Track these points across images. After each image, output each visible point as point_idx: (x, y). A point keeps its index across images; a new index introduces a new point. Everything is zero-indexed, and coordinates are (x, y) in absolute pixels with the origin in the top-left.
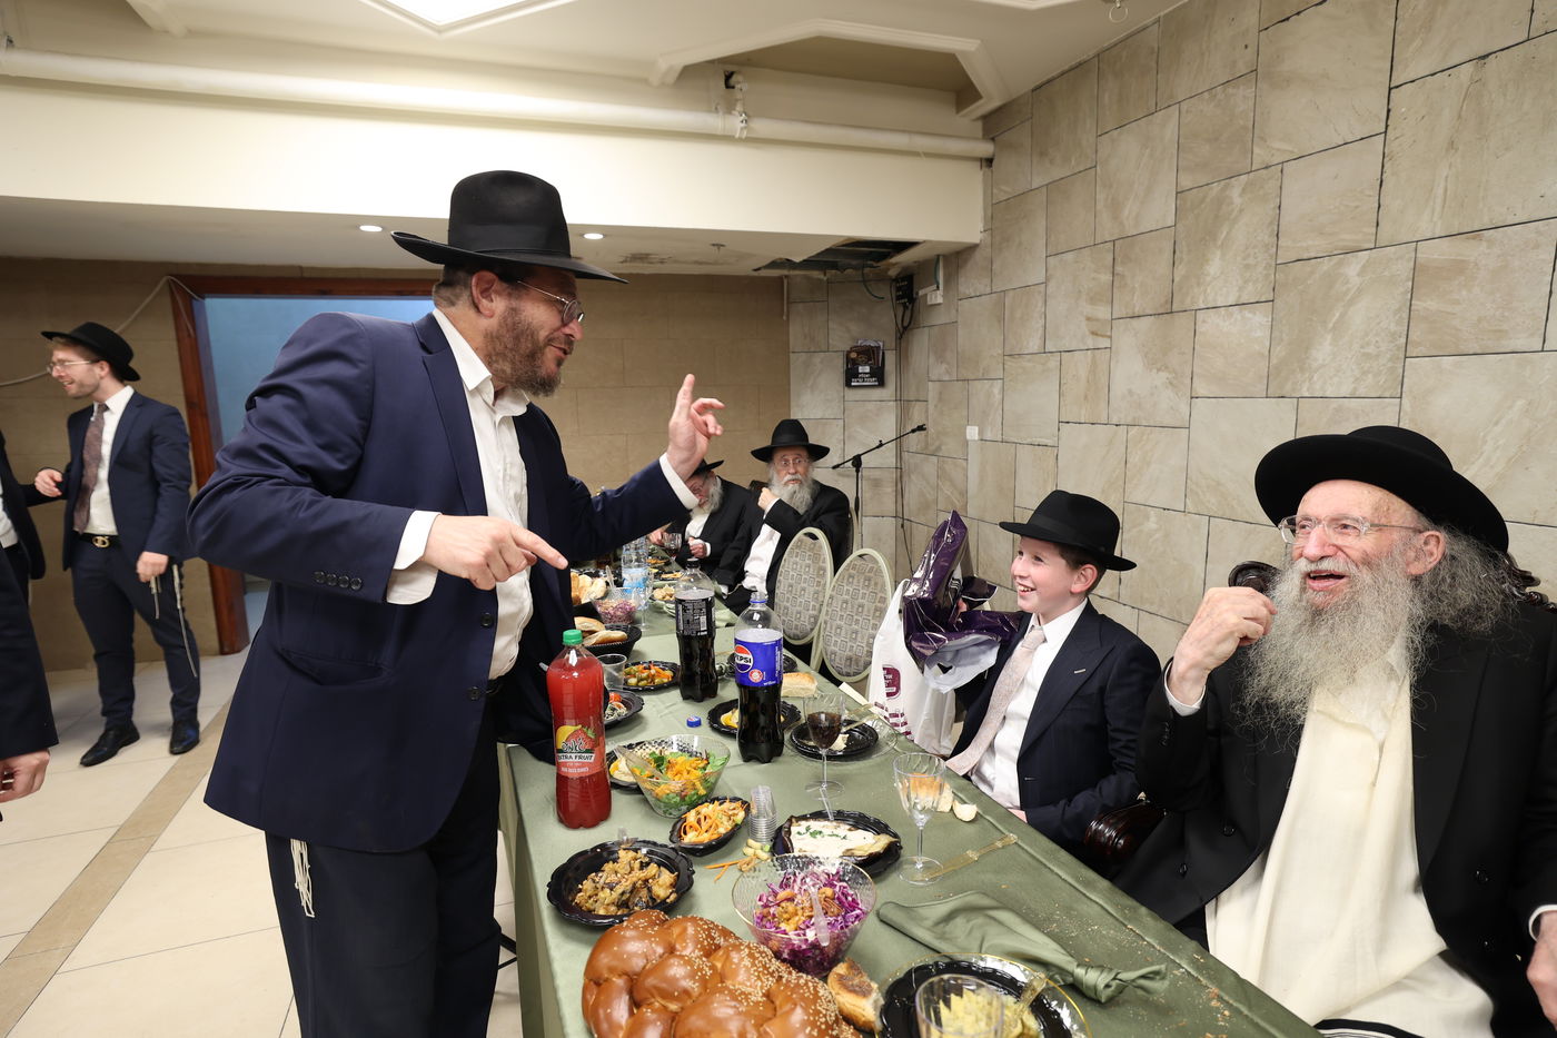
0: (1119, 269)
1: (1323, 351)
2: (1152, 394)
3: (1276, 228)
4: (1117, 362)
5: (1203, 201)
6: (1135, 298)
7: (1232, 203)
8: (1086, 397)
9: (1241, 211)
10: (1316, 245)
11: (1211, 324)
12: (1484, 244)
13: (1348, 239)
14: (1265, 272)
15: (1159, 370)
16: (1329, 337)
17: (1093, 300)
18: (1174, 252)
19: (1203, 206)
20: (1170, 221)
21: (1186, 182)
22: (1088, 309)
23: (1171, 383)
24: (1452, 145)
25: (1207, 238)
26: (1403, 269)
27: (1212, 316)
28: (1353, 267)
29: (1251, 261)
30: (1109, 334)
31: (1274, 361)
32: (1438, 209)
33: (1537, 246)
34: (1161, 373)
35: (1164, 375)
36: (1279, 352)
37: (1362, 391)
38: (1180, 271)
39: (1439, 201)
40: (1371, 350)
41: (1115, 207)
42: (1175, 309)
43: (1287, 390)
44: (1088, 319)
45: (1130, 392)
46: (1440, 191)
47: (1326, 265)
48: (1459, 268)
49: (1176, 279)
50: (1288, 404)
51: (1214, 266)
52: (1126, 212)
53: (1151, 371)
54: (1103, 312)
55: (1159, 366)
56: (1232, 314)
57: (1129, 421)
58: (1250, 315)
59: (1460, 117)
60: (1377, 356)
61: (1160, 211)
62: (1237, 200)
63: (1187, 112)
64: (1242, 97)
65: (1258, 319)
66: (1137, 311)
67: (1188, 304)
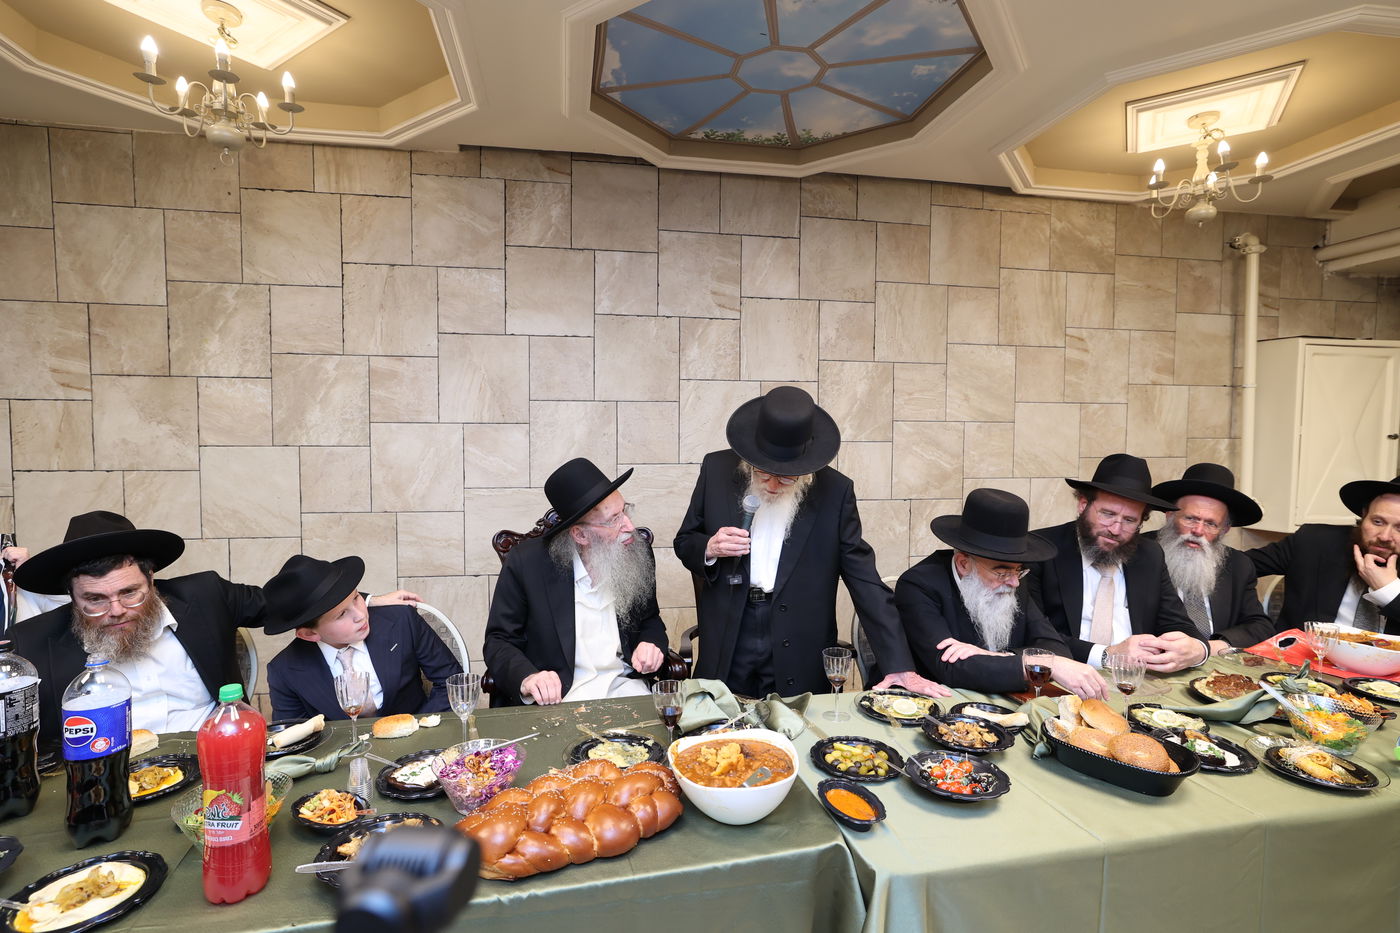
0: (96, 329)
1: (314, 416)
2: (153, 443)
3: (268, 328)
4: (104, 413)
5: (197, 293)
6: (123, 357)
7: (227, 302)
8: (57, 446)
9: (236, 309)
10: (301, 346)
11: (211, 390)
12: (405, 364)
13: (326, 346)
14: (262, 357)
15: (159, 423)
16: (318, 406)
17: (60, 353)
18: (169, 328)
19: (197, 297)
20: (162, 300)
21: (176, 273)
22: (55, 362)
23: (176, 435)
24: (382, 306)
25: (204, 323)
26: (363, 370)
27: (214, 383)
28: (330, 364)
29: (248, 347)
30: (89, 387)
31: (276, 421)
32: (379, 339)
33: (430, 370)
34: (162, 426)
35: (165, 428)
36: (280, 415)
37: (344, 442)
38: (175, 345)
39: (379, 335)
40: (348, 416)
41: (88, 276)
42: (173, 372)
43: (290, 440)
44: (54, 371)
45: (124, 441)
46: (378, 329)
47: (311, 360)
48: (393, 375)
49: (173, 350)
50: (292, 452)
51: (213, 345)
52: (104, 282)
53: (150, 423)
54: (78, 366)
55: (159, 419)
56: (235, 384)
57: (125, 466)
58: (253, 387)
59: (384, 292)
60: (353, 420)
61: (148, 288)
62: (232, 302)
63: (173, 219)
64: (229, 228)
65: (260, 392)
66: (126, 370)
67: (188, 371)
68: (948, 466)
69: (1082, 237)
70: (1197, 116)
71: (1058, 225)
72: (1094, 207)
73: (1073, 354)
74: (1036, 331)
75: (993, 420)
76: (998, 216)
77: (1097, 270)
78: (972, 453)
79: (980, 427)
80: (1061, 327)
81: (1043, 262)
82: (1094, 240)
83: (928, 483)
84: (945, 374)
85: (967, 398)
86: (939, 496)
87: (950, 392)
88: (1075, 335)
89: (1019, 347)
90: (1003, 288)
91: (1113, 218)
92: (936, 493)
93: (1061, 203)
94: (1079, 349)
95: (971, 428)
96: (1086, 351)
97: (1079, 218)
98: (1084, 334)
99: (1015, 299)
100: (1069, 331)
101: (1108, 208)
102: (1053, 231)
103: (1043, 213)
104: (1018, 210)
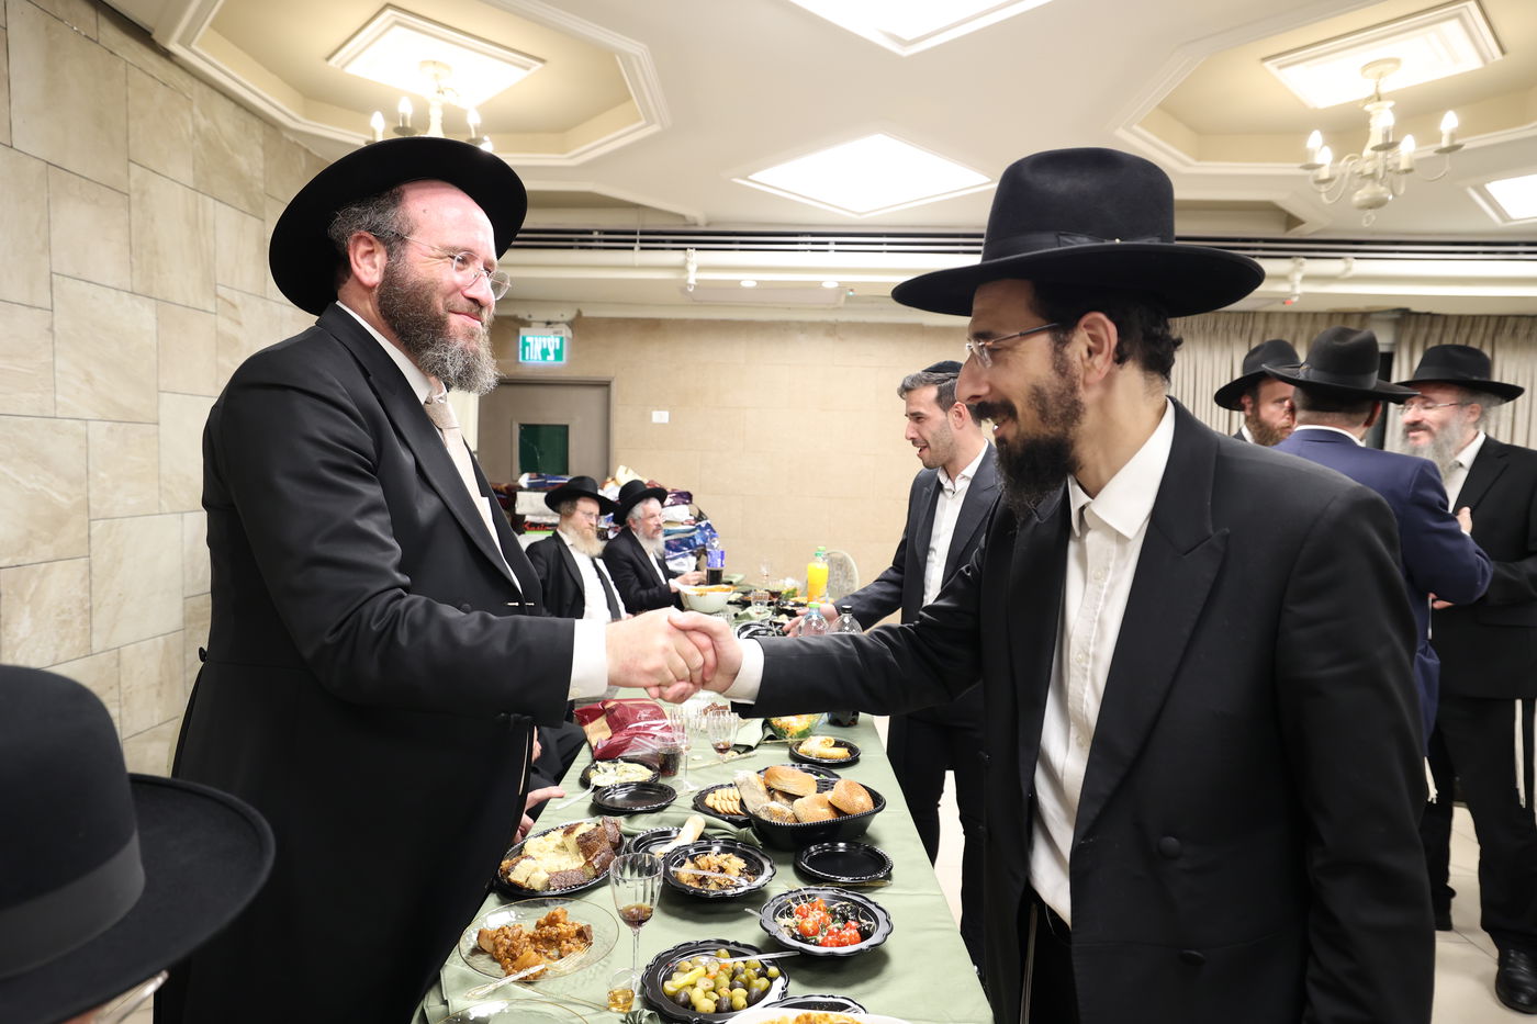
68: (63, 500)
69: (230, 152)
70: (434, 63)
71: (204, 123)
72: (242, 114)
73: (226, 326)
74: (181, 281)
75: (128, 419)
76: (121, 67)
77: (246, 208)
78: (102, 475)
79: (111, 430)
80: (210, 284)
81: (186, 174)
82: (242, 161)
83: (30, 533)
84: (51, 330)
85: (89, 379)
86: (51, 556)
87: (60, 363)
88: (228, 298)
89: (162, 302)
90: (135, 197)
91: (261, 140)
92: (46, 551)
93: (206, 89)
94: (230, 318)
95: (98, 431)
96: (239, 323)
97: (226, 121)
98: (237, 298)
99: (153, 220)
100: (221, 291)
101: (255, 122)
102: (197, 129)
103: (183, 94)
104: (150, 71)
